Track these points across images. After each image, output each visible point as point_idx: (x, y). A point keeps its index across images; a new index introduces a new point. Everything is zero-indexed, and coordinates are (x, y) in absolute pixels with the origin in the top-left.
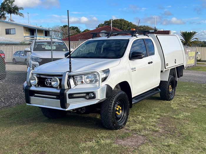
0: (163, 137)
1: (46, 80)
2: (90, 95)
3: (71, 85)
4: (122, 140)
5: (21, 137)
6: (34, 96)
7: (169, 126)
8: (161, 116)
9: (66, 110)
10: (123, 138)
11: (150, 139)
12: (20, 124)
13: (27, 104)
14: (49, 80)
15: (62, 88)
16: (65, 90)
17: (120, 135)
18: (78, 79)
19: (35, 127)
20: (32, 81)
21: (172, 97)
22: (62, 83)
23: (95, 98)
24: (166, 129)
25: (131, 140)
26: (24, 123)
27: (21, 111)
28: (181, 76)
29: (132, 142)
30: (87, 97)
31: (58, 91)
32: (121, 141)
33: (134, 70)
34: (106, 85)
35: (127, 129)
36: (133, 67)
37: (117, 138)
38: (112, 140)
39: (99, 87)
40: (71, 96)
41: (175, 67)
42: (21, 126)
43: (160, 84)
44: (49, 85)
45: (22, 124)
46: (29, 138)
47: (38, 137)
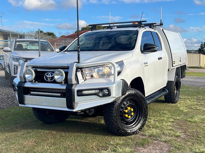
0: (189, 143)
1: (46, 74)
2: (104, 92)
3: (79, 79)
4: (143, 148)
5: (13, 147)
6: (30, 95)
7: (189, 131)
8: (174, 119)
9: (74, 111)
10: (143, 145)
11: (175, 145)
12: (8, 131)
13: (20, 105)
14: (50, 73)
15: (69, 83)
16: (72, 85)
17: (137, 142)
18: (86, 73)
19: (29, 135)
20: (27, 76)
21: (177, 100)
22: (69, 77)
23: (110, 96)
24: (187, 134)
25: (153, 148)
26: (12, 131)
27: (6, 117)
28: (184, 77)
29: (156, 149)
30: (101, 95)
31: (64, 87)
32: (141, 148)
33: (146, 64)
34: (121, 80)
35: (142, 135)
36: (145, 62)
37: (136, 145)
38: (131, 147)
39: (114, 82)
40: (80, 93)
41: (180, 66)
42: (10, 134)
43: (167, 84)
44: (49, 81)
45: (11, 132)
46: (24, 147)
47: (36, 146)
